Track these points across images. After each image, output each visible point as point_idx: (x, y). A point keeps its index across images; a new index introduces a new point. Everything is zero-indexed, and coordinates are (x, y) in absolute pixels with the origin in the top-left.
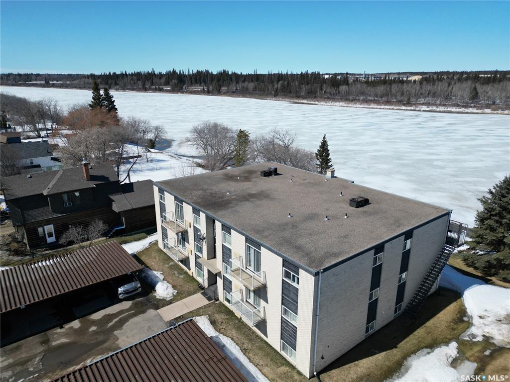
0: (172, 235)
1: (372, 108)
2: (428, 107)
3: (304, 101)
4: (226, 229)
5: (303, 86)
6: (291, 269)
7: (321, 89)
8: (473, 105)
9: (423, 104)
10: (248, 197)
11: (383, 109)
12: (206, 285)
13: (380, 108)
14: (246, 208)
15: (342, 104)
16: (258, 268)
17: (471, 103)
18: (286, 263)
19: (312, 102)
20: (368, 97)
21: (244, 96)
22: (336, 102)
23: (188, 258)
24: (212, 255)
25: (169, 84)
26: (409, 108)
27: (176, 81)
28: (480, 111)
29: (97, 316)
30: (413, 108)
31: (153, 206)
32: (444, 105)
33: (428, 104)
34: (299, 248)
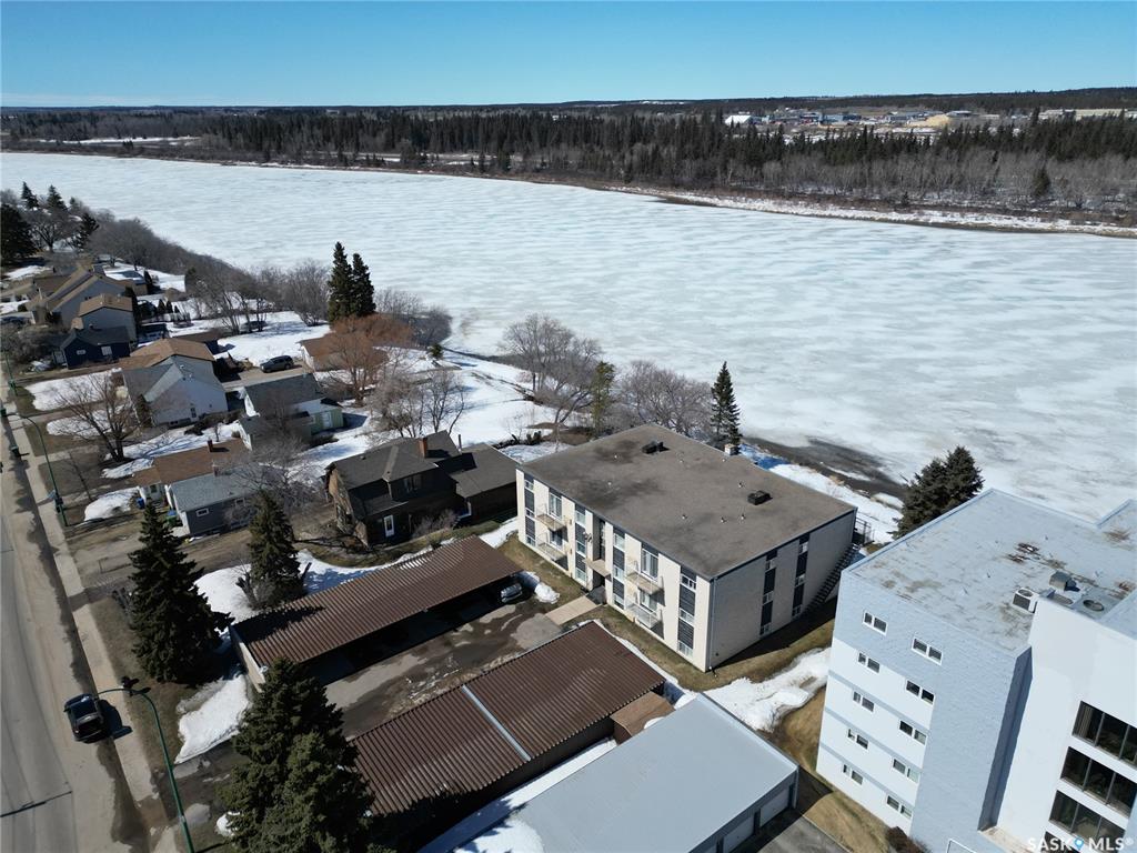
0: (542, 531)
1: (830, 217)
2: (944, 215)
3: (689, 196)
4: (619, 532)
5: (687, 162)
6: (688, 575)
7: (725, 169)
8: (1034, 210)
9: (934, 207)
10: (635, 489)
11: (852, 218)
12: (590, 588)
13: (846, 218)
14: (635, 505)
15: (768, 204)
16: (654, 572)
17: (1034, 206)
18: (683, 570)
19: (706, 200)
20: (823, 188)
21: (559, 181)
22: (754, 198)
23: (566, 557)
24: (599, 553)
25: (394, 146)
26: (905, 217)
27: (409, 142)
28: (1047, 225)
29: (487, 619)
30: (911, 217)
32: (977, 210)
33: (944, 207)
34: (695, 555)
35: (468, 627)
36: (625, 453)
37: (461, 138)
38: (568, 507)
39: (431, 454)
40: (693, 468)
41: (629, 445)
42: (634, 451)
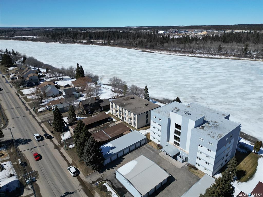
0: (114, 111)
1: (177, 55)
2: (200, 55)
3: (149, 50)
4: (125, 110)
7: (156, 45)
8: (218, 54)
9: (198, 53)
10: (128, 104)
11: (182, 55)
12: (122, 119)
13: (180, 55)
14: (128, 106)
15: (165, 52)
16: (130, 115)
17: (218, 53)
18: (134, 114)
19: (152, 51)
20: (176, 49)
21: (121, 47)
22: (162, 51)
23: (118, 115)
24: (123, 114)
26: (192, 55)
27: (88, 38)
28: (220, 57)
29: (105, 124)
30: (193, 55)
31: (110, 105)
32: (206, 54)
33: (200, 53)
35: (103, 125)
36: (128, 99)
37: (100, 37)
38: (118, 107)
39: (96, 100)
40: (138, 101)
41: (128, 98)
42: (129, 99)
